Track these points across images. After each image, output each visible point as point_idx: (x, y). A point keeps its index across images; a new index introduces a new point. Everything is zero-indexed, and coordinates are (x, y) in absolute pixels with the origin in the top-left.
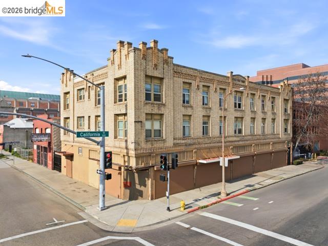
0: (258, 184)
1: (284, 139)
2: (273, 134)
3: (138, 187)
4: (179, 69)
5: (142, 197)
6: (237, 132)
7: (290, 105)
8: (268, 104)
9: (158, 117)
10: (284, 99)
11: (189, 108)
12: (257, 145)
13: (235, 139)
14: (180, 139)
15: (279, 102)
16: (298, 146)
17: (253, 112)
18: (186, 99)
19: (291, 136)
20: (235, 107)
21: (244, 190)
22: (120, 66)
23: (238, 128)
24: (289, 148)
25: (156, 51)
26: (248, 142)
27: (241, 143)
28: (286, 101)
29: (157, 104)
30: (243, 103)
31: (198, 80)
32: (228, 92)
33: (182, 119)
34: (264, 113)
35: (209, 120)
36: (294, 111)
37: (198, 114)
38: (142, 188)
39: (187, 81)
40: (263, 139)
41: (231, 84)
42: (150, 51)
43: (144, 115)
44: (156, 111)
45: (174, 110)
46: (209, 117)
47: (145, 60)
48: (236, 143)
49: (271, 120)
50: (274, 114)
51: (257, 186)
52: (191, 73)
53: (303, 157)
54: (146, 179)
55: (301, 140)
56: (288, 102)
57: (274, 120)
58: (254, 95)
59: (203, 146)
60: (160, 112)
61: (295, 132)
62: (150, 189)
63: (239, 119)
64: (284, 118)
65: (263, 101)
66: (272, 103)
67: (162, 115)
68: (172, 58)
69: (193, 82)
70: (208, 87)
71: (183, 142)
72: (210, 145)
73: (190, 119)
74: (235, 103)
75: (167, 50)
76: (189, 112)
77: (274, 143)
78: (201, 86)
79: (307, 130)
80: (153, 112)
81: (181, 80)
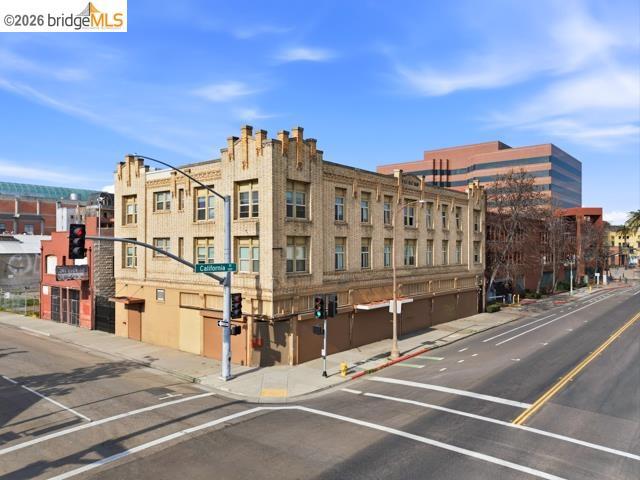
0: (440, 340)
1: (474, 273)
2: (458, 264)
3: (273, 346)
4: (331, 169)
5: (279, 361)
6: (408, 262)
7: (482, 219)
8: (452, 218)
9: (301, 241)
10: (475, 210)
11: (343, 227)
12: (435, 282)
13: (405, 273)
14: (331, 274)
15: (467, 215)
16: (494, 283)
17: (431, 231)
18: (339, 213)
19: (484, 267)
20: (406, 223)
21: (422, 348)
22: (246, 164)
23: (408, 256)
24: (481, 287)
25: (301, 143)
26: (423, 278)
27: (413, 278)
28: (477, 212)
29: (301, 222)
30: (416, 217)
31: (355, 184)
32: (396, 200)
33: (334, 244)
34: (446, 232)
35: (369, 244)
36: (488, 228)
37: (356, 235)
38: (280, 348)
39: (340, 186)
40: (443, 273)
41: (400, 189)
42: (293, 144)
43: (285, 239)
44: (300, 232)
45: (323, 229)
46: (369, 239)
47: (287, 156)
48: (407, 279)
49: (455, 244)
50: (460, 233)
51: (439, 343)
52: (346, 173)
53: (500, 300)
54: (286, 334)
55: (498, 274)
56: (479, 214)
57: (459, 242)
58: (430, 204)
59: (362, 284)
60: (306, 234)
61: (489, 261)
62: (291, 349)
63: (411, 242)
64: (473, 239)
65: (444, 214)
66: (457, 216)
67: (307, 238)
68: (322, 152)
69: (349, 188)
70: (369, 194)
71: (336, 277)
72: (372, 282)
73: (344, 243)
74: (406, 218)
75: (315, 141)
76: (344, 232)
77: (459, 279)
78: (359, 193)
79: (507, 258)
80: (297, 235)
81: (333, 185)
